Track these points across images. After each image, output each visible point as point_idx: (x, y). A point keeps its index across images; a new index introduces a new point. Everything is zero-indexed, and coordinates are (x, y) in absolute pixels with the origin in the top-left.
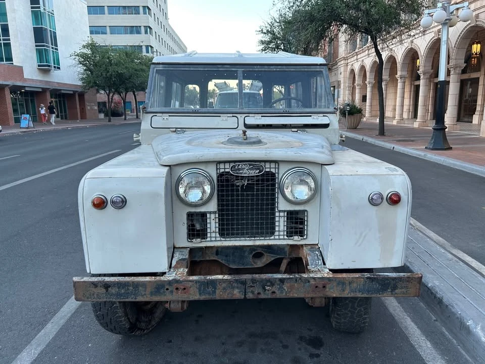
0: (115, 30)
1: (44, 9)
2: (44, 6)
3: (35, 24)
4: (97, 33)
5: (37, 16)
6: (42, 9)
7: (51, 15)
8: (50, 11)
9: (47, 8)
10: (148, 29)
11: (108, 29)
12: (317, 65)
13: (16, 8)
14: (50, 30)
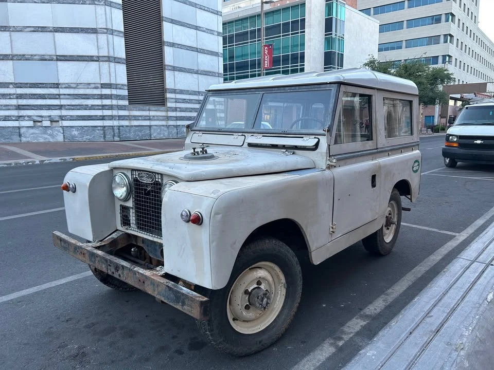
0: (411, 43)
1: (336, 35)
2: (336, 32)
3: (326, 49)
4: (387, 49)
5: (329, 41)
6: (333, 36)
7: (342, 39)
8: (341, 35)
9: (338, 34)
10: (449, 37)
11: (404, 43)
12: (326, 83)
13: (312, 37)
14: (338, 53)
